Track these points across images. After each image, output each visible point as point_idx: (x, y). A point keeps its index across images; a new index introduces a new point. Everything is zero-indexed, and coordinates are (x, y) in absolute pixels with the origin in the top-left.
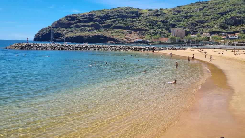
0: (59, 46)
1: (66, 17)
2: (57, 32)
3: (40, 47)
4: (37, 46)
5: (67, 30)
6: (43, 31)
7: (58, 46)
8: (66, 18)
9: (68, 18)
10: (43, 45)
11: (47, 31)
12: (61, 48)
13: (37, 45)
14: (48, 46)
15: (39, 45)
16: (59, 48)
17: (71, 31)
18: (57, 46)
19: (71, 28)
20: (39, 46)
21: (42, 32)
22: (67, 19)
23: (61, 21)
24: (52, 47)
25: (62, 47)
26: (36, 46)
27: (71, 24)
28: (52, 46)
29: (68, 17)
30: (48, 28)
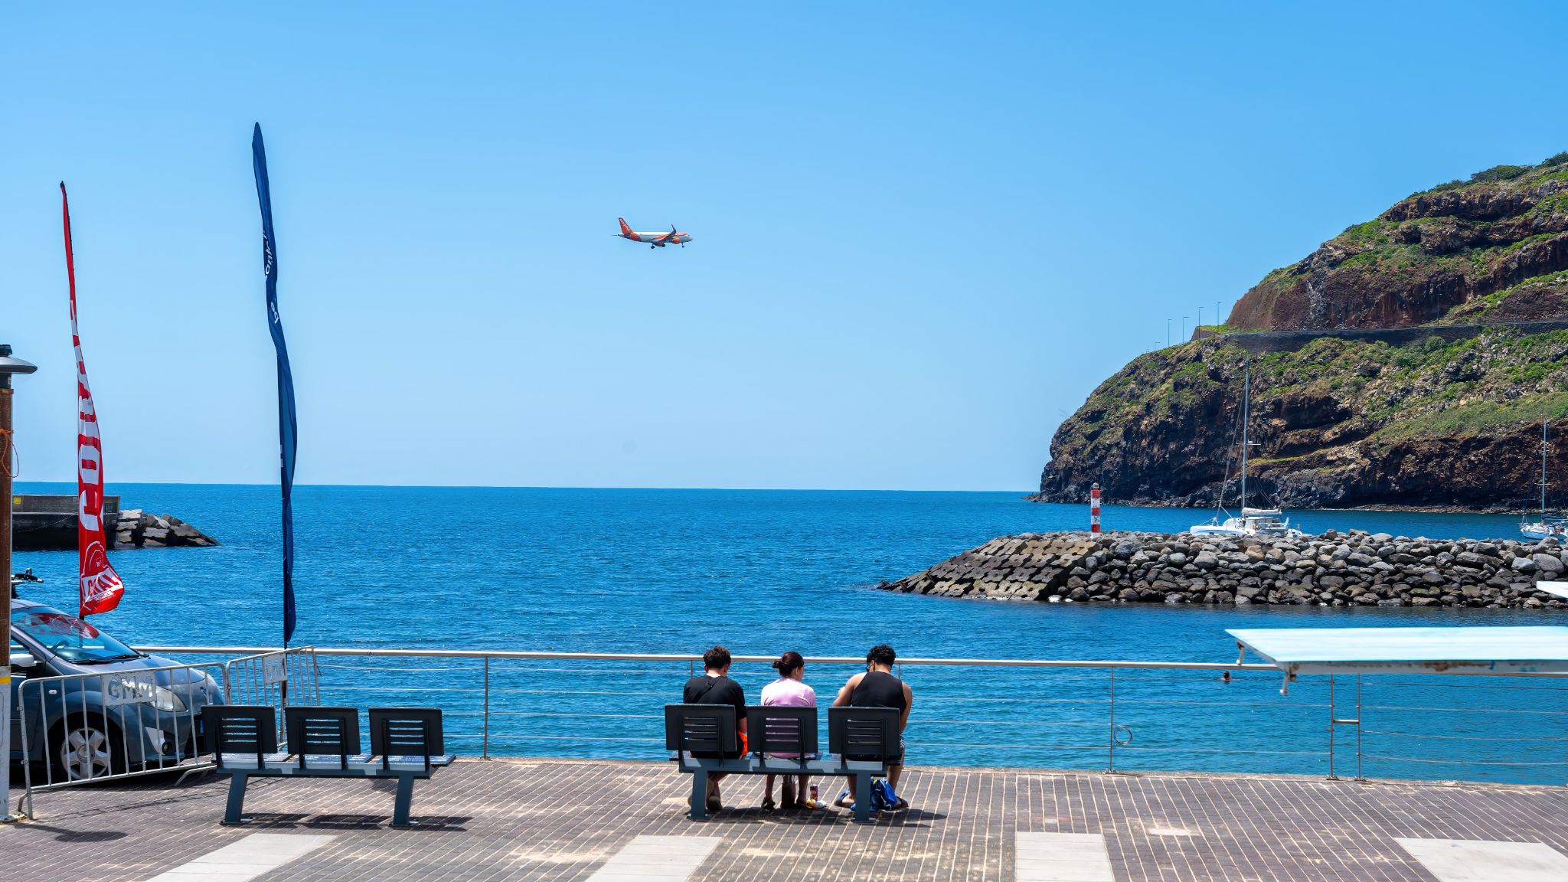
0: (1385, 558)
1: (1397, 214)
2: (1296, 388)
3: (1212, 567)
4: (1180, 565)
5: (1402, 363)
6: (1143, 383)
7: (1380, 564)
8: (1404, 226)
9: (1425, 225)
10: (1234, 556)
11: (1178, 386)
12: (1413, 586)
13: (1178, 557)
14: (1279, 562)
15: (1196, 554)
16: (1391, 583)
17: (1455, 376)
18: (1367, 558)
19: (1452, 335)
20: (1200, 566)
21: (1134, 397)
22: (1412, 237)
23: (1335, 263)
24: (1320, 570)
25: (1421, 569)
26: (1171, 564)
27: (1451, 291)
28: (1320, 563)
29: (1423, 205)
30: (1198, 358)
